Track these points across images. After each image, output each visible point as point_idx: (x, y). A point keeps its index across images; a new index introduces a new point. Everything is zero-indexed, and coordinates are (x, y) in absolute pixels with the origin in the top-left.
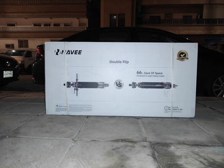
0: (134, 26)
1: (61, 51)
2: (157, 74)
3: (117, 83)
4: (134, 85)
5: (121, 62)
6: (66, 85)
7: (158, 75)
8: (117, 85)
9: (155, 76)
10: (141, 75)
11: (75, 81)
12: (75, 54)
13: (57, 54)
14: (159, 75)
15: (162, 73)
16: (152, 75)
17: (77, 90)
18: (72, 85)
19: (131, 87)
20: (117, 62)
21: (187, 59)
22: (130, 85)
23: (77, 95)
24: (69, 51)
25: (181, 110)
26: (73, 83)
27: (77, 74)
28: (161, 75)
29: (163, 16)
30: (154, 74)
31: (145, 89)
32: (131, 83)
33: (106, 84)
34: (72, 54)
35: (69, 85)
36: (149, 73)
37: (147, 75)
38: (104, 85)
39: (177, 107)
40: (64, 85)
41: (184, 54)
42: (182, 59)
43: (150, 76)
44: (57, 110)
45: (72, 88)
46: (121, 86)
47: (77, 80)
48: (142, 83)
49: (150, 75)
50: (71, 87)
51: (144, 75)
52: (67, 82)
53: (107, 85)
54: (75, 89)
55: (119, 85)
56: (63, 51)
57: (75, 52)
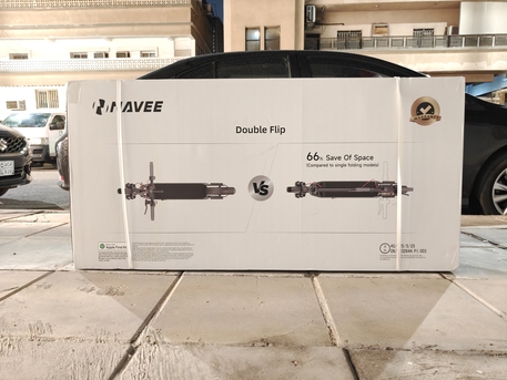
0: (302, 48)
1: (108, 104)
2: (359, 159)
3: (255, 185)
4: (299, 190)
5: (264, 130)
6: (123, 191)
7: (362, 162)
8: (257, 191)
9: (355, 165)
10: (319, 162)
11: (146, 181)
12: (145, 110)
13: (99, 112)
14: (366, 162)
15: (372, 158)
16: (347, 162)
17: (153, 204)
18: (141, 191)
19: (293, 194)
20: (255, 130)
21: (438, 118)
22: (290, 190)
23: (153, 218)
24: (129, 103)
25: (422, 251)
26: (143, 186)
27: (151, 164)
28: (370, 162)
29: (367, 32)
30: (353, 161)
31: (330, 199)
32: (293, 185)
33: (227, 188)
34: (137, 110)
35: (131, 191)
36: (339, 158)
37: (334, 162)
38: (223, 191)
39: (413, 246)
40: (120, 191)
41: (429, 107)
42: (425, 121)
43: (342, 166)
44: (101, 257)
45: (140, 200)
46: (266, 192)
47: (151, 178)
48: (321, 183)
49: (342, 161)
50: (138, 196)
51: (325, 162)
52: (127, 186)
53: (231, 191)
54: (147, 203)
55: (261, 189)
56: (114, 104)
57: (146, 106)
